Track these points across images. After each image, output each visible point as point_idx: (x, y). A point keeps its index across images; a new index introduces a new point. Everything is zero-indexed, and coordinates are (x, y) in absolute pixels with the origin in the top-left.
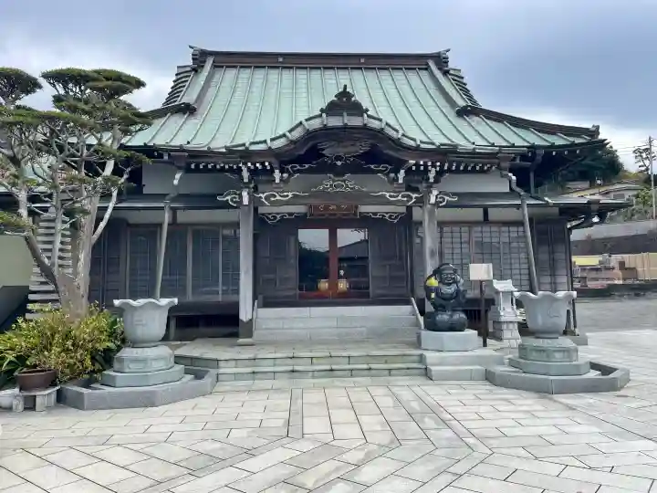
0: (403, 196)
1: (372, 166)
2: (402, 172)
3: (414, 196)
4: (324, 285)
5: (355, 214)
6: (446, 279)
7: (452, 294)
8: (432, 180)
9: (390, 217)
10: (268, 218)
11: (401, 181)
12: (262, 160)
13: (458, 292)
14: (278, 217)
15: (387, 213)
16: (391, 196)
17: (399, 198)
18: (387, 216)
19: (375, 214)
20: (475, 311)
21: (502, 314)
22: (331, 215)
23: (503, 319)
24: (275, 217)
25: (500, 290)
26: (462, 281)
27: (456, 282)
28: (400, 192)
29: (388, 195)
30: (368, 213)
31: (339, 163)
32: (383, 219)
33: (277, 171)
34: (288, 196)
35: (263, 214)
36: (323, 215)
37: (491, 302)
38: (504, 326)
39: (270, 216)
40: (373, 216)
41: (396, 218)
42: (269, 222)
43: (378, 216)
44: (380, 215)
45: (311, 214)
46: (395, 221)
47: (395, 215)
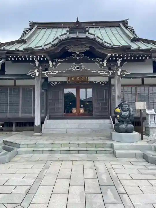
0: (106, 72)
1: (92, 59)
2: (105, 61)
3: (111, 72)
4: (74, 111)
5: (87, 82)
6: (124, 109)
7: (127, 116)
8: (119, 65)
9: (102, 83)
11: (105, 65)
12: (40, 54)
13: (130, 114)
15: (100, 81)
16: (100, 72)
17: (104, 73)
18: (100, 82)
20: (137, 122)
21: (150, 124)
22: (77, 82)
23: (150, 126)
24: (55, 83)
25: (149, 114)
26: (132, 110)
27: (129, 110)
28: (105, 71)
29: (99, 72)
30: (93, 81)
31: (78, 58)
32: (99, 84)
33: (50, 61)
34: (55, 73)
35: (50, 82)
36: (74, 82)
37: (145, 119)
38: (151, 130)
39: (52, 83)
40: (94, 83)
41: (104, 83)
42: (52, 85)
43: (96, 83)
44: (97, 82)
45: (69, 82)
46: (104, 85)
47: (104, 82)
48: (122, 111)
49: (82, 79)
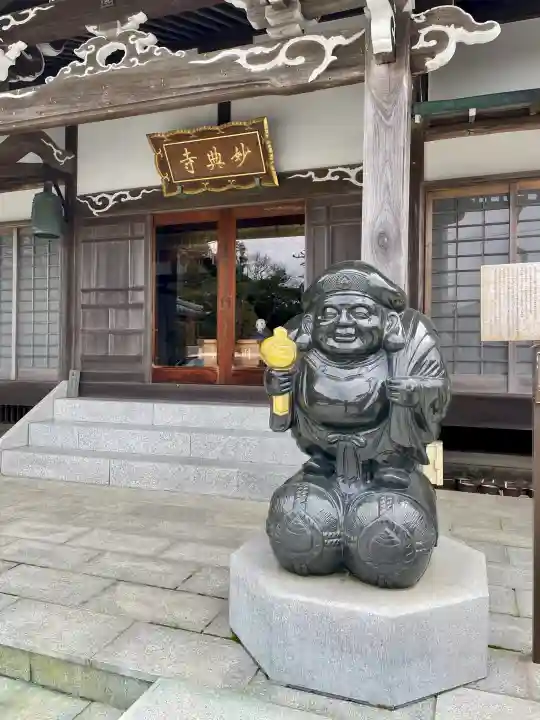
0: (291, 54)
3: (329, 44)
5: (268, 175)
10: (93, 204)
14: (111, 199)
15: (353, 167)
17: (282, 59)
18: (353, 173)
19: (321, 172)
22: (213, 183)
24: (105, 201)
27: (381, 346)
30: (305, 172)
32: (341, 184)
35: (84, 197)
36: (196, 185)
39: (95, 199)
40: (316, 179)
42: (95, 212)
43: (328, 177)
44: (333, 175)
45: (171, 186)
48: (316, 359)
49: (239, 162)
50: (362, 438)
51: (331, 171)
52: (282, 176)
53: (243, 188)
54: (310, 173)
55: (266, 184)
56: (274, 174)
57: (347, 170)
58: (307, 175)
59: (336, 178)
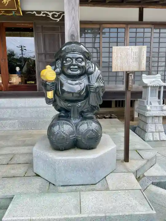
5: (18, 11)
6: (69, 68)
9: (53, 16)
15: (50, 12)
18: (50, 14)
19: (39, 12)
21: (148, 108)
23: (148, 114)
25: (149, 85)
27: (86, 73)
30: (32, 11)
32: (46, 18)
37: (138, 95)
38: (150, 121)
40: (37, 15)
41: (58, 17)
43: (41, 15)
44: (43, 14)
46: (58, 20)
47: (57, 14)
48: (62, 78)
49: (5, 4)
50: (79, 104)
51: (42, 12)
52: (24, 12)
53: (8, 15)
54: (34, 12)
55: (17, 14)
56: (20, 10)
57: (48, 13)
58: (33, 13)
59: (44, 15)
